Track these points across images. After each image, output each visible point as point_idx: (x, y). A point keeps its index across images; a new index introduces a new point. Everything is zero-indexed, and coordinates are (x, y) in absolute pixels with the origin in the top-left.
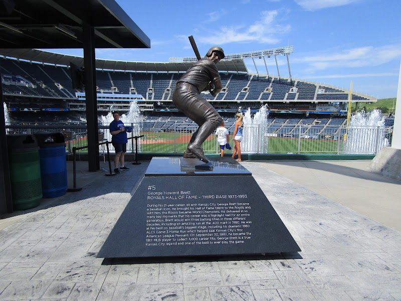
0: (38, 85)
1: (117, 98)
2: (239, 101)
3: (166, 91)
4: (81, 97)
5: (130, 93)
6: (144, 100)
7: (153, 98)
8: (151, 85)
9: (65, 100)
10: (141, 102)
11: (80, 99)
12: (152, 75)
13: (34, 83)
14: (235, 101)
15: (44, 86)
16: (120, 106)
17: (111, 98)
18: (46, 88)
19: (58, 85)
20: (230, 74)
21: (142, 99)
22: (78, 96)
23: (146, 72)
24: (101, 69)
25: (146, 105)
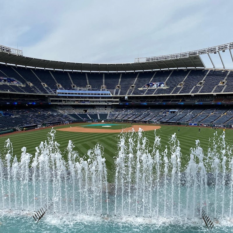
0: (27, 85)
1: (89, 94)
2: (193, 94)
3: (131, 88)
4: (60, 93)
5: (101, 90)
6: (111, 95)
7: (119, 94)
8: (119, 83)
9: (47, 96)
10: (109, 97)
11: (59, 95)
12: (121, 74)
13: (23, 82)
14: (189, 94)
15: (31, 85)
16: (92, 101)
17: (85, 94)
18: (33, 87)
19: (44, 84)
20: (189, 70)
21: (110, 94)
22: (58, 93)
23: (116, 72)
24: (81, 71)
25: (113, 100)
